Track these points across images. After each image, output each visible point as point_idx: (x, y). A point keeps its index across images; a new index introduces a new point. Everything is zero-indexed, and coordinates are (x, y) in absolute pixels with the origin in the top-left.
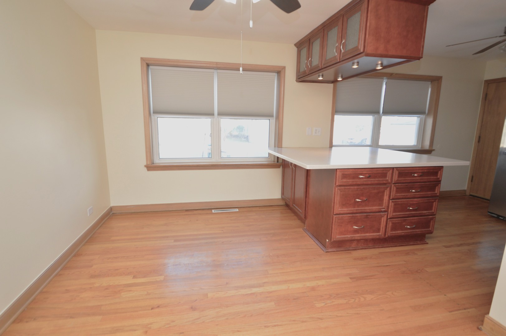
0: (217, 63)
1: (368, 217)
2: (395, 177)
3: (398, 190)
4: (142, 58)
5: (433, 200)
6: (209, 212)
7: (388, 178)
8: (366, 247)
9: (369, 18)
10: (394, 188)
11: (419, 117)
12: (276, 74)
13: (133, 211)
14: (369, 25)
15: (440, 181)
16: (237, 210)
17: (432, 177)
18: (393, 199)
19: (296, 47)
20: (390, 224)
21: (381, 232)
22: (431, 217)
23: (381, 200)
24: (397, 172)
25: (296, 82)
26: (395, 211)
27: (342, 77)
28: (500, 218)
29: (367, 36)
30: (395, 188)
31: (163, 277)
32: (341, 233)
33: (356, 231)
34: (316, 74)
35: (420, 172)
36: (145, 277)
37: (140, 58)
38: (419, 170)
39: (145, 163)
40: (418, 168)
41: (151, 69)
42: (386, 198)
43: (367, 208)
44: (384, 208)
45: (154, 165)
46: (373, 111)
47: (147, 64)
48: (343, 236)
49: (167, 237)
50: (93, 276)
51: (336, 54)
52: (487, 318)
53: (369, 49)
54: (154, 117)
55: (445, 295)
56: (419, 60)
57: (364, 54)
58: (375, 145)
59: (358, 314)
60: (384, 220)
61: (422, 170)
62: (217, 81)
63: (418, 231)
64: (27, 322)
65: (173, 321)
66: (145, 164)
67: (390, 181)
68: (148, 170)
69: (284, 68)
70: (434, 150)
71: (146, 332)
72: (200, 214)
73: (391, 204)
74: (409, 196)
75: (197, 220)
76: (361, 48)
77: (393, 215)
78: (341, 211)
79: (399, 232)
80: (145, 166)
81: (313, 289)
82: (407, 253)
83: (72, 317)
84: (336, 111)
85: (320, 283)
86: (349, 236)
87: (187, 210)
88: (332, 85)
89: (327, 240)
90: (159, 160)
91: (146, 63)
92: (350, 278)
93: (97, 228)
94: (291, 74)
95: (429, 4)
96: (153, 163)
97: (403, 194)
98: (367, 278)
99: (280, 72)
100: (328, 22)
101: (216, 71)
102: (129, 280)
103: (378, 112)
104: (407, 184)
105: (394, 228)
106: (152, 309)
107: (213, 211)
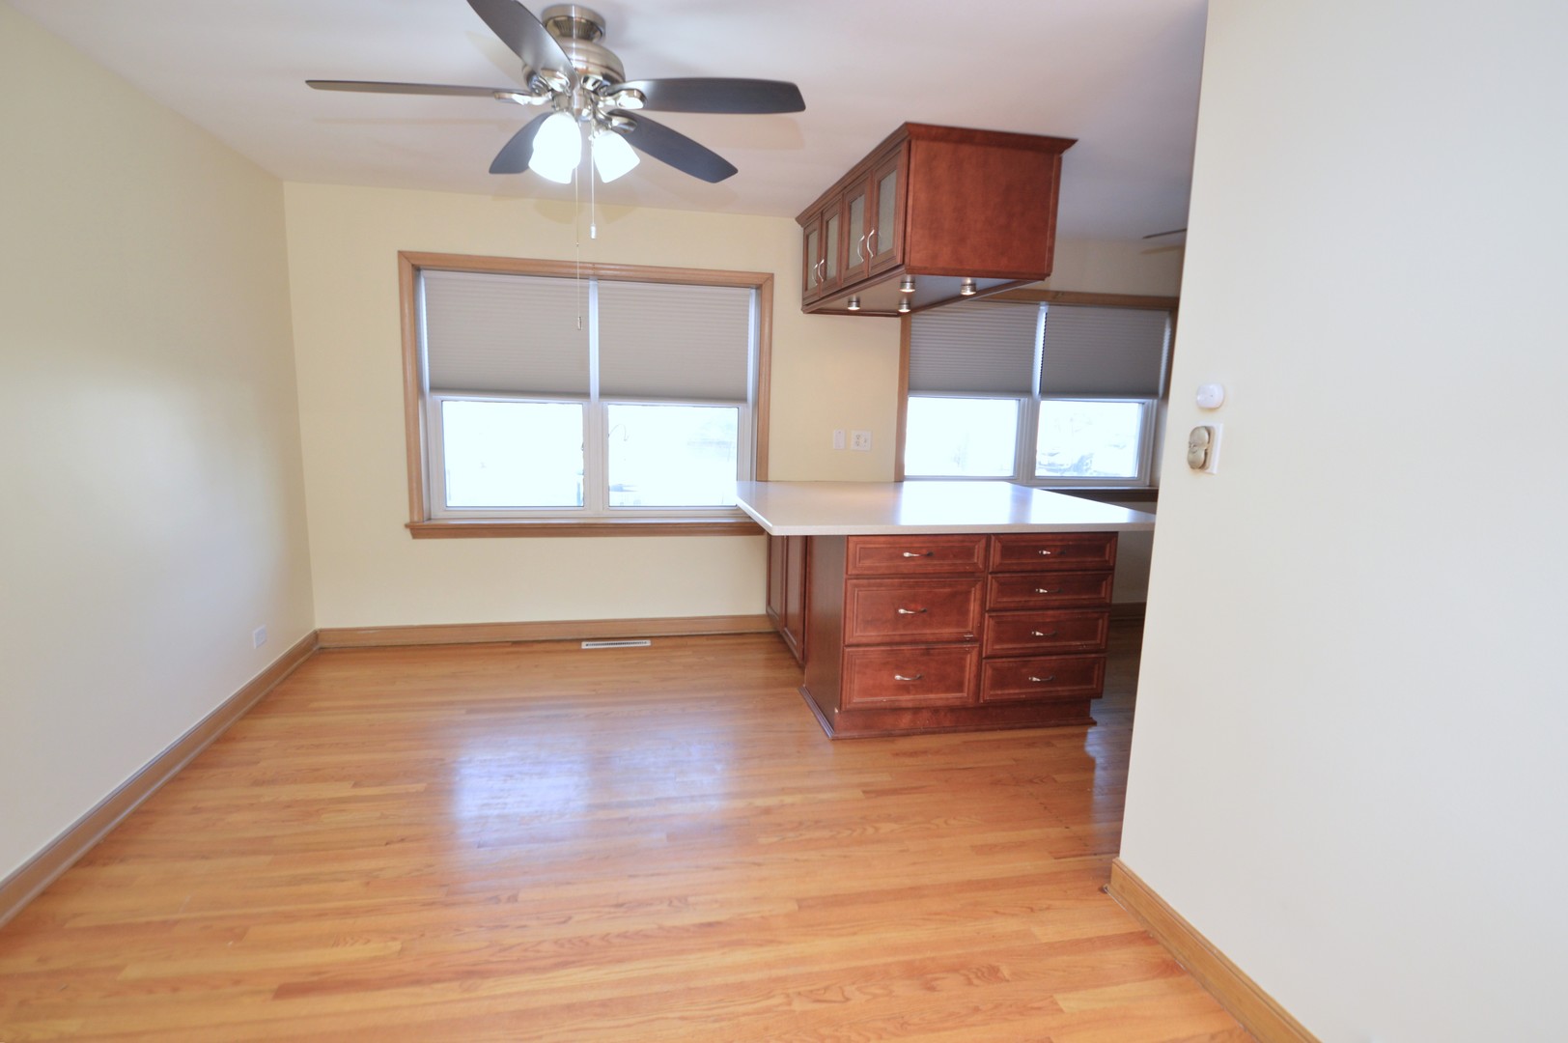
1: (932, 651)
2: (995, 558)
3: (1005, 588)
4: (401, 254)
5: (1096, 615)
6: (573, 646)
7: (978, 558)
9: (911, 188)
10: (993, 585)
11: (1143, 404)
12: (753, 291)
13: (373, 643)
14: (913, 206)
15: (1112, 569)
16: (648, 643)
17: (1090, 559)
18: (992, 610)
19: (801, 224)
20: (989, 672)
21: (966, 690)
22: (1093, 655)
23: (964, 612)
24: (998, 545)
25: (803, 311)
26: (998, 639)
27: (909, 306)
29: (909, 229)
30: (995, 585)
31: (425, 785)
32: (865, 692)
33: (903, 688)
34: (844, 296)
35: (1056, 546)
36: (381, 785)
37: (396, 255)
38: (1053, 540)
39: (406, 518)
40: (1050, 537)
41: (425, 279)
42: (974, 607)
43: (928, 633)
44: (971, 633)
45: (433, 522)
46: (1015, 387)
47: (415, 266)
48: (870, 699)
49: (451, 703)
50: (258, 783)
51: (862, 260)
52: (1115, 864)
53: (916, 258)
54: (432, 398)
56: (1043, 280)
57: (902, 269)
58: (1025, 475)
59: (845, 857)
60: (971, 661)
61: (1061, 540)
62: (599, 308)
63: (1063, 690)
64: (105, 865)
65: (430, 866)
66: (407, 520)
67: (981, 566)
68: (415, 536)
69: (771, 277)
71: (368, 883)
73: (988, 622)
74: (1031, 604)
75: (536, 666)
76: (897, 254)
77: (993, 649)
78: (863, 636)
79: (1011, 691)
80: (407, 526)
81: (767, 811)
82: (1031, 744)
83: (205, 857)
84: (910, 385)
85: (788, 799)
86: (883, 699)
87: (515, 643)
89: (837, 710)
90: (446, 511)
91: (413, 265)
92: (864, 792)
93: (276, 682)
94: (788, 293)
95: (1062, 152)
96: (430, 519)
97: (1017, 599)
99: (762, 285)
100: (849, 180)
101: (596, 283)
102: (345, 790)
103: (1027, 391)
104: (1023, 575)
105: (1000, 681)
106: (387, 844)
107: (584, 645)
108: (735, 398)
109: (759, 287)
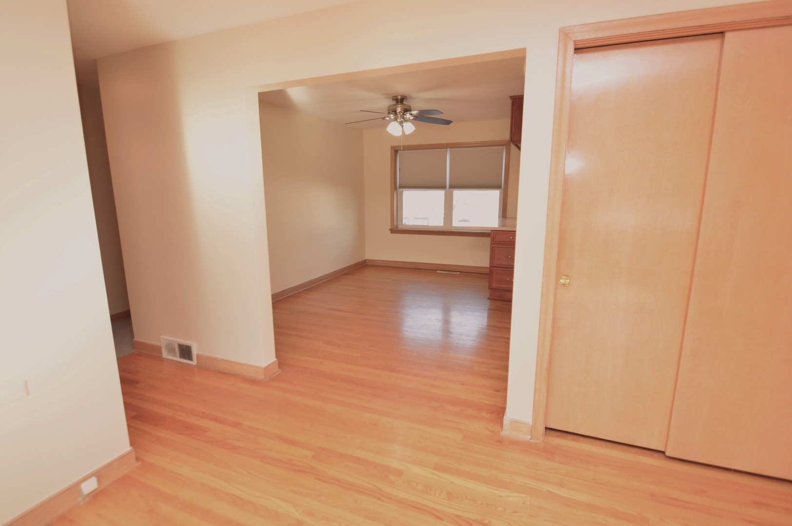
16: (459, 273)
37: (390, 148)
41: (399, 153)
54: (399, 190)
62: (450, 157)
66: (390, 228)
68: (392, 233)
91: (395, 150)
96: (397, 228)
99: (507, 145)
101: (449, 149)
107: (438, 272)
108: (497, 187)
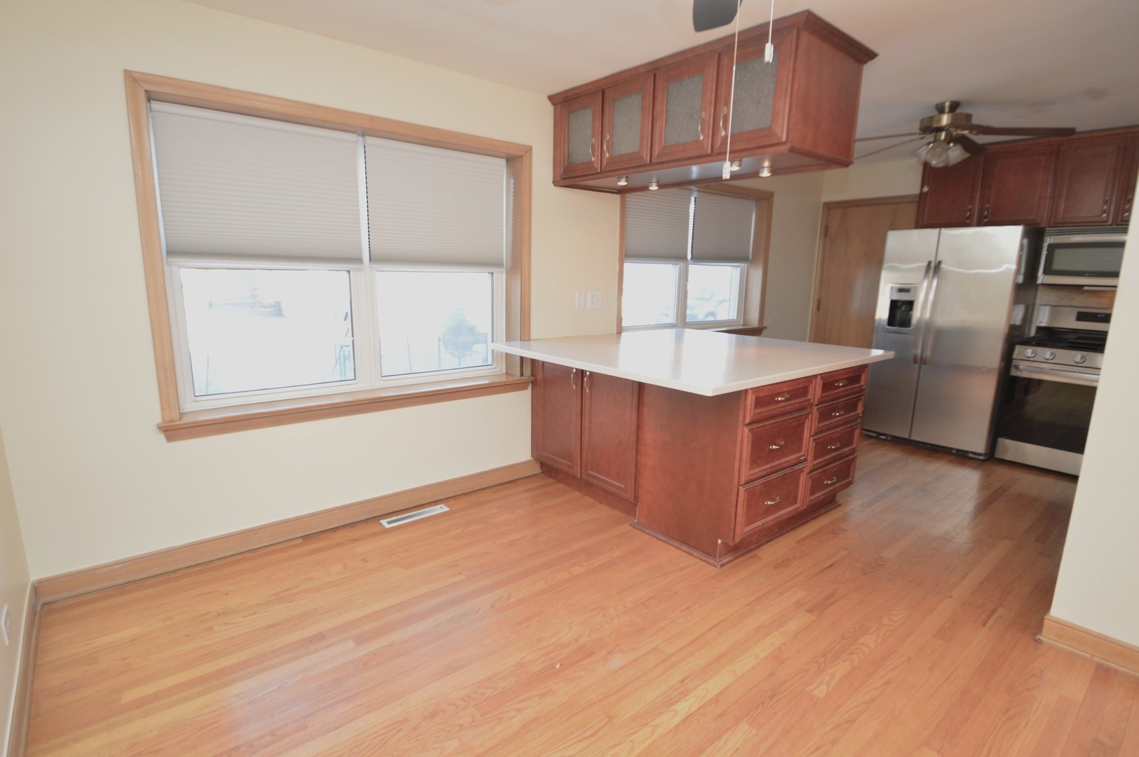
0: (372, 118)
1: (785, 476)
2: (818, 392)
3: (821, 416)
4: (128, 74)
6: (373, 528)
7: (811, 395)
8: (772, 537)
10: (816, 414)
11: (740, 267)
12: (503, 161)
13: (121, 581)
16: (444, 508)
17: (856, 385)
18: (814, 435)
19: (552, 104)
20: (810, 483)
21: (799, 502)
22: (852, 457)
23: (801, 439)
24: (821, 382)
25: (553, 185)
26: (815, 457)
28: (881, 437)
29: (793, 110)
33: (769, 511)
35: (844, 379)
39: (158, 418)
41: (159, 111)
42: (806, 435)
43: (785, 461)
44: (803, 455)
47: (145, 93)
48: (752, 526)
51: (702, 138)
52: (1048, 619)
55: (950, 597)
57: (786, 146)
58: (681, 322)
60: (803, 478)
61: (847, 373)
67: (812, 401)
68: (169, 439)
69: (529, 150)
70: (765, 328)
72: (356, 540)
73: (812, 445)
74: (831, 425)
76: (782, 133)
77: (812, 466)
78: (750, 475)
79: (817, 495)
80: (159, 429)
84: (627, 254)
86: (760, 523)
87: (306, 538)
88: (618, 197)
89: (719, 542)
90: (195, 401)
94: (542, 167)
95: (865, 62)
96: (182, 416)
97: (825, 423)
98: (830, 601)
101: (362, 139)
103: (683, 258)
104: (830, 403)
105: (813, 490)
108: (487, 263)
109: (508, 160)
